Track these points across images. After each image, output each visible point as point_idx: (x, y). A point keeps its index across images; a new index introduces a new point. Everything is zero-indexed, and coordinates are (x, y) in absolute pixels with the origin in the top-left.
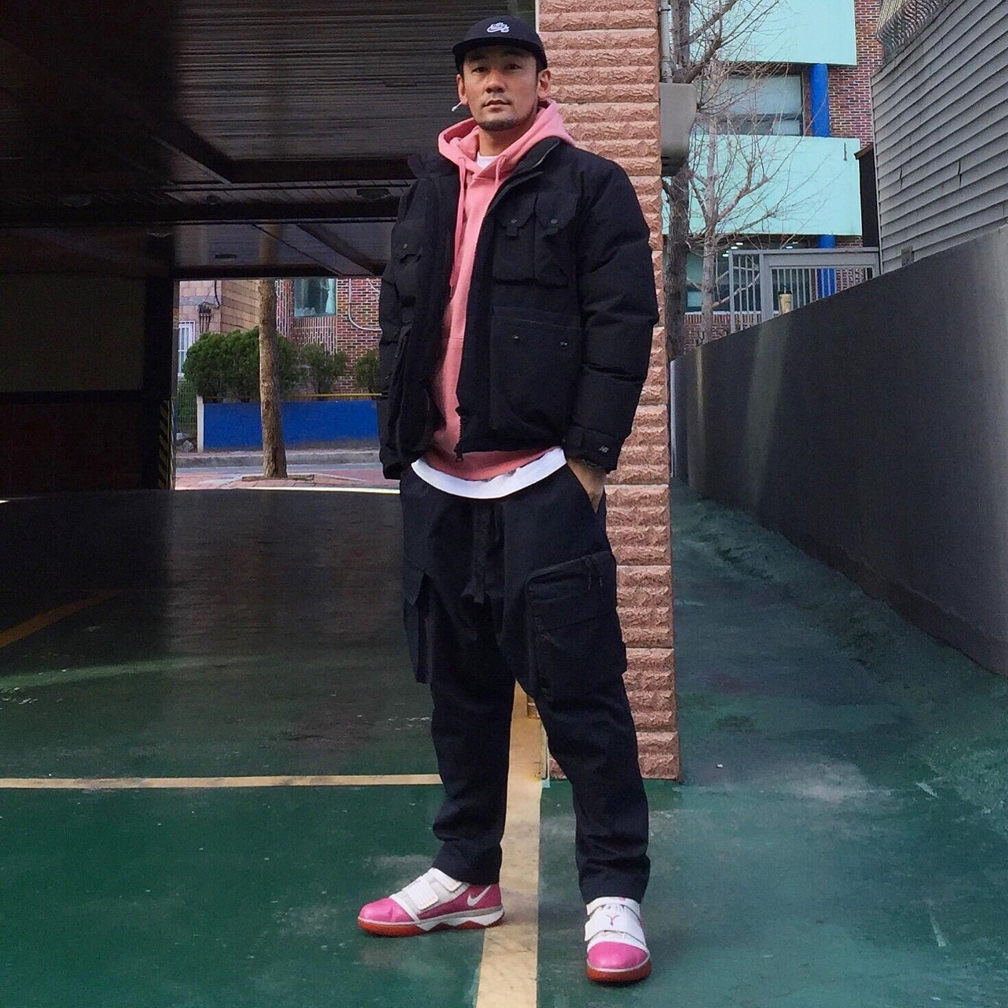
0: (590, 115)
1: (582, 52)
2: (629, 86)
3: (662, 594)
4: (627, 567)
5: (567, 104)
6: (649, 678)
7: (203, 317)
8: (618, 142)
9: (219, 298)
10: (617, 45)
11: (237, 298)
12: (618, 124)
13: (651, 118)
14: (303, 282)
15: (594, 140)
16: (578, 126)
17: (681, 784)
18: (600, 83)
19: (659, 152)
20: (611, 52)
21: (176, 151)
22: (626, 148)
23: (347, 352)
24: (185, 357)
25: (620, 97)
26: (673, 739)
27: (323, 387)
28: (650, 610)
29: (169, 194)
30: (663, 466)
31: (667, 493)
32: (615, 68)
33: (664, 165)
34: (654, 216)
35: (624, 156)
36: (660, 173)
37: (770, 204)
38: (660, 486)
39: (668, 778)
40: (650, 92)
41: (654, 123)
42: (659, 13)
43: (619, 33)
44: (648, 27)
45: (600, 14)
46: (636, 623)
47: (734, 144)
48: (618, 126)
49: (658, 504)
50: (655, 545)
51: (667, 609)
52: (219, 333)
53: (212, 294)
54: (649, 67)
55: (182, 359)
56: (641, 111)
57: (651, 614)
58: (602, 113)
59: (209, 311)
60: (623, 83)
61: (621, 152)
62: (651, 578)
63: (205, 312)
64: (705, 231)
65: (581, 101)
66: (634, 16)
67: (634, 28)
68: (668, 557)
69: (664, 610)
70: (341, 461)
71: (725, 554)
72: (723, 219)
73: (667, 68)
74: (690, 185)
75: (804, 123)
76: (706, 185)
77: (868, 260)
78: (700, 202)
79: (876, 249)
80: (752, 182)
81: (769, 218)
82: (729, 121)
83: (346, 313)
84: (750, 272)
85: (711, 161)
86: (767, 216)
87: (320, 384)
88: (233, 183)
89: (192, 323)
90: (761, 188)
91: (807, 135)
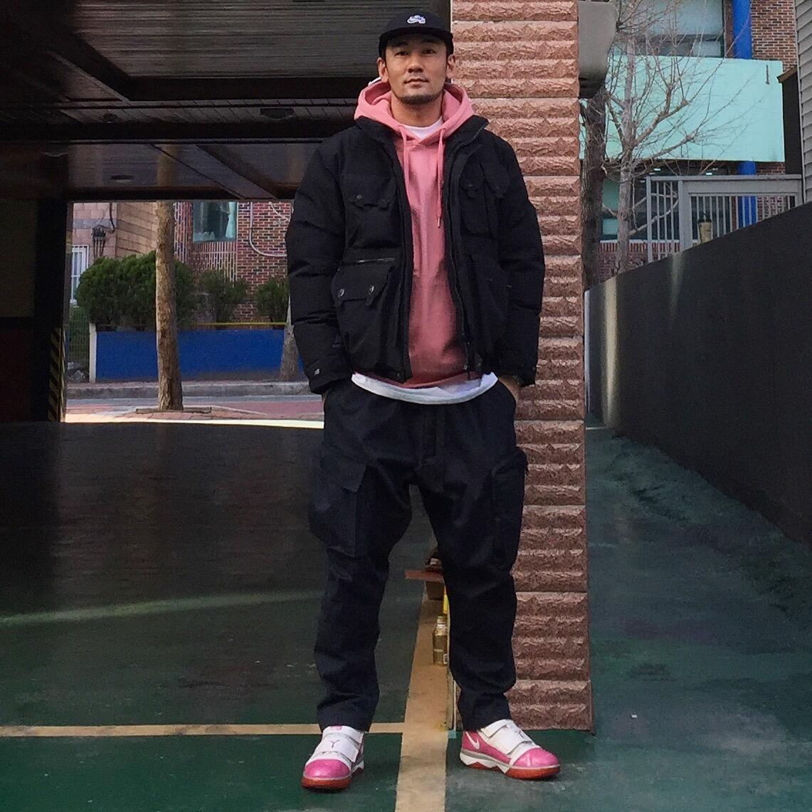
0: (506, 34)
2: (546, 4)
3: (576, 535)
4: (540, 506)
5: (481, 22)
6: (562, 624)
7: (98, 241)
8: (534, 62)
9: (114, 221)
11: (137, 222)
12: (535, 43)
13: (569, 37)
14: (202, 205)
15: (510, 60)
16: (493, 44)
17: (593, 735)
18: (517, 1)
19: (577, 73)
21: (73, 66)
22: (543, 68)
23: (247, 278)
24: (78, 283)
25: (537, 14)
26: (586, 688)
27: (221, 315)
28: (563, 552)
29: (62, 111)
30: (580, 401)
31: (582, 429)
33: (582, 87)
34: (571, 139)
35: (542, 77)
36: (578, 95)
37: (690, 128)
38: (575, 422)
39: (579, 728)
40: (568, 10)
41: (572, 42)
46: (548, 565)
47: (653, 65)
48: (534, 45)
49: (572, 440)
50: (569, 484)
51: (581, 551)
52: (114, 257)
53: (107, 216)
55: (75, 283)
56: (559, 30)
57: (564, 556)
58: (518, 31)
59: (104, 234)
61: (537, 73)
62: (564, 519)
63: (99, 235)
64: (621, 156)
65: (496, 19)
68: (582, 497)
71: (640, 494)
72: (641, 144)
74: (606, 106)
75: (725, 45)
76: (623, 109)
77: (791, 188)
78: (617, 126)
79: (799, 176)
80: (671, 105)
81: (688, 143)
82: (647, 42)
83: (247, 239)
84: (668, 199)
85: (629, 82)
86: (688, 140)
87: (219, 312)
88: (131, 100)
89: (86, 247)
90: (680, 111)
91: (728, 57)
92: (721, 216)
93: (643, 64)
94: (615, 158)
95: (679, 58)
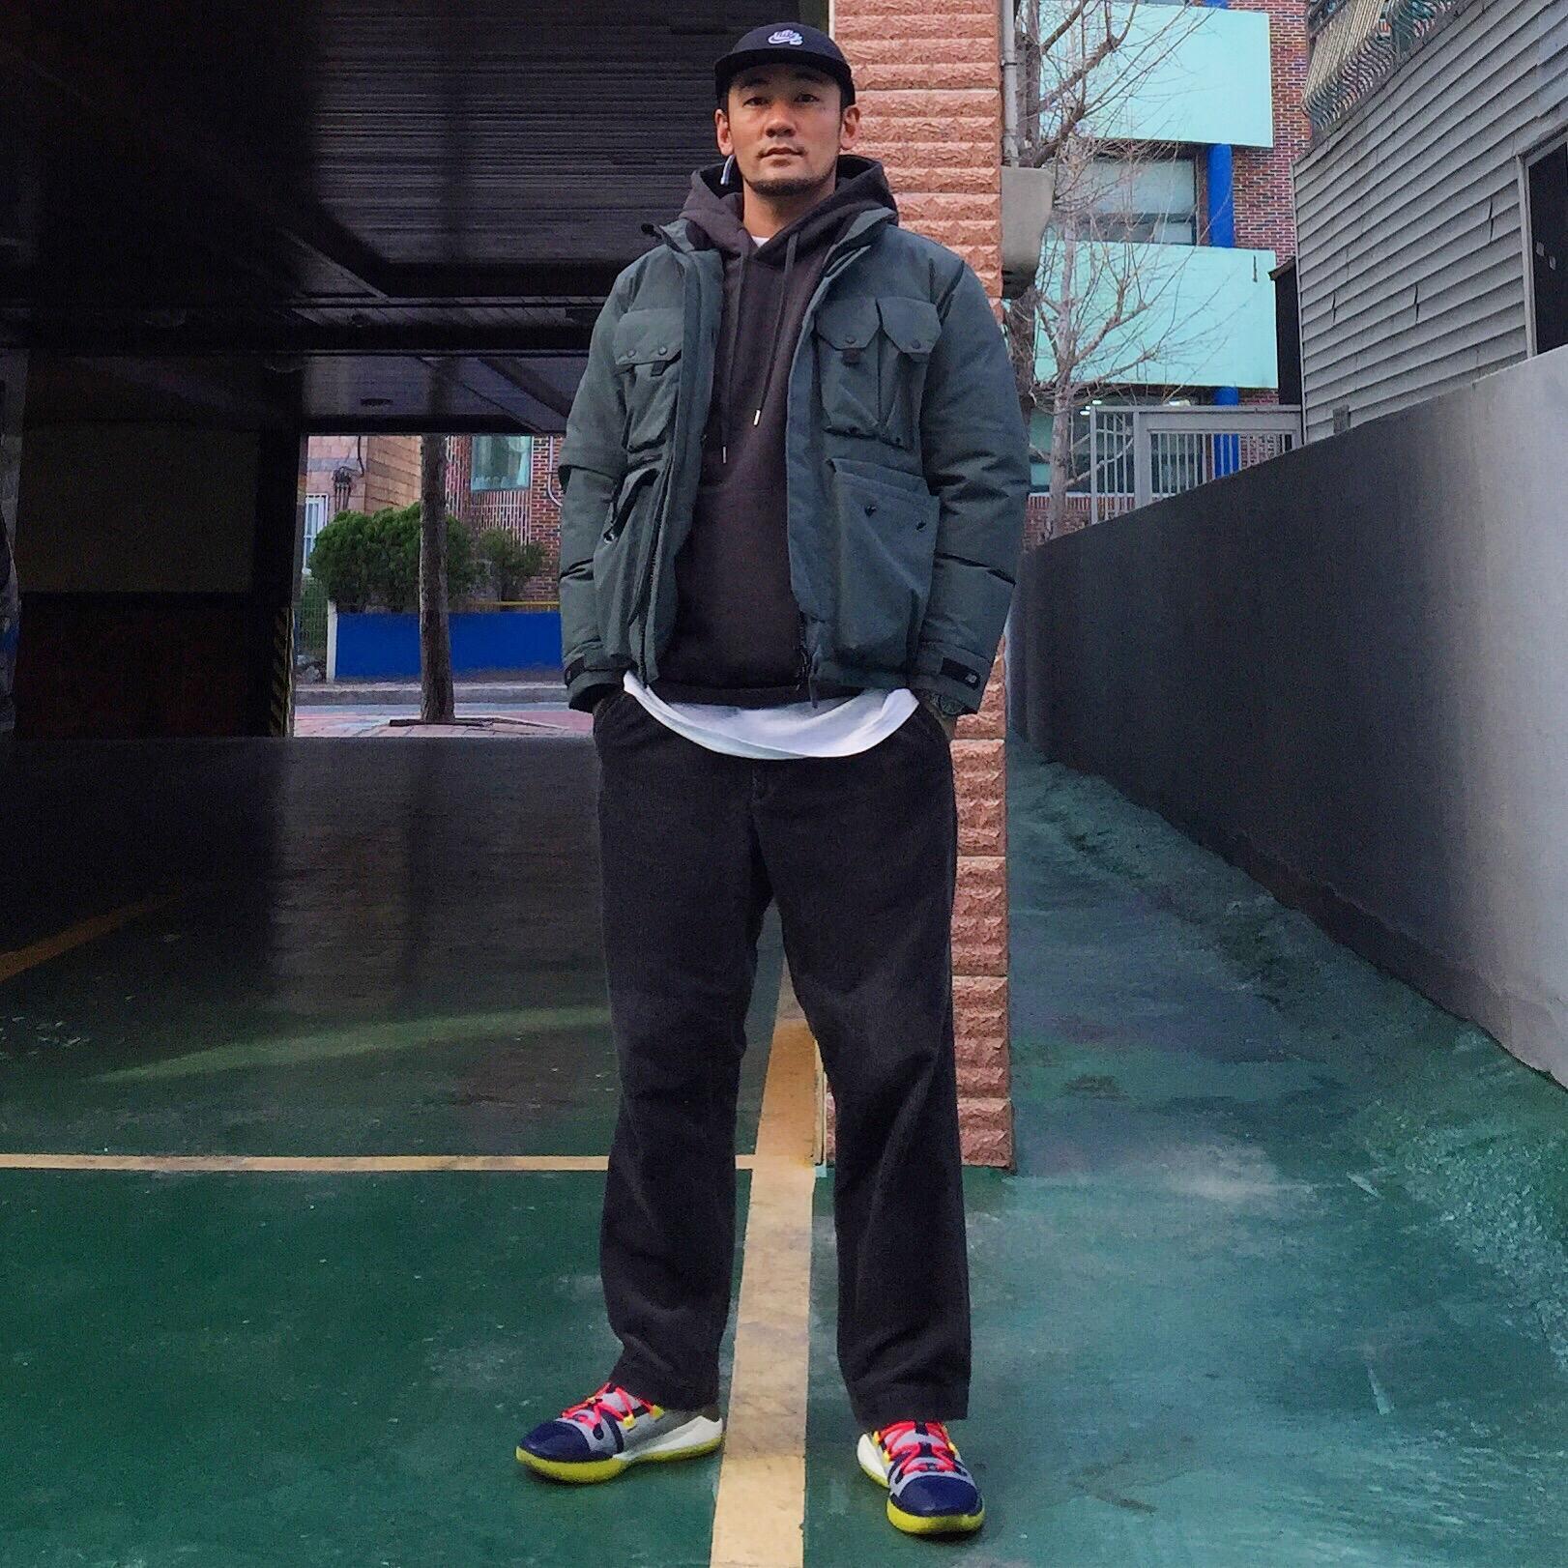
1: (894, 121)
2: (958, 170)
3: (993, 897)
6: (973, 1019)
7: (340, 488)
9: (364, 461)
10: (944, 111)
11: (395, 463)
12: (942, 223)
13: (989, 216)
14: (484, 443)
17: (1014, 1173)
18: (919, 165)
19: (999, 265)
20: (934, 121)
21: (311, 250)
23: (544, 541)
24: (313, 545)
25: (946, 185)
26: (1004, 1109)
27: (507, 592)
28: (974, 921)
29: (297, 311)
30: (997, 713)
31: (1003, 751)
32: (941, 144)
33: (1005, 283)
36: (1001, 295)
37: (1149, 341)
38: (992, 742)
39: (994, 1164)
40: (987, 179)
41: (993, 222)
42: (1002, 68)
43: (944, 94)
44: (987, 87)
45: (919, 67)
47: (1100, 254)
48: (942, 226)
49: (988, 765)
50: (983, 828)
51: (999, 920)
52: (362, 511)
53: (354, 455)
54: (987, 144)
55: (309, 548)
56: (976, 206)
57: (976, 926)
58: (920, 206)
59: (349, 480)
60: (950, 166)
62: (976, 875)
63: (343, 480)
64: (1056, 378)
66: (967, 71)
67: (966, 88)
68: (1001, 845)
69: (997, 920)
70: (533, 698)
71: (1079, 842)
72: (1083, 362)
73: (1012, 147)
74: (1037, 312)
75: (1198, 227)
76: (1059, 313)
77: (1287, 424)
78: (1051, 338)
79: (1297, 408)
80: (1124, 309)
81: (1146, 361)
82: (1093, 222)
83: (545, 487)
84: (1120, 438)
85: (1067, 278)
86: (1145, 359)
87: (505, 587)
88: (390, 296)
89: (324, 497)
90: (1136, 318)
91: (1202, 244)
92: (1191, 461)
93: (1087, 252)
94: (1047, 381)
95: (1136, 245)
